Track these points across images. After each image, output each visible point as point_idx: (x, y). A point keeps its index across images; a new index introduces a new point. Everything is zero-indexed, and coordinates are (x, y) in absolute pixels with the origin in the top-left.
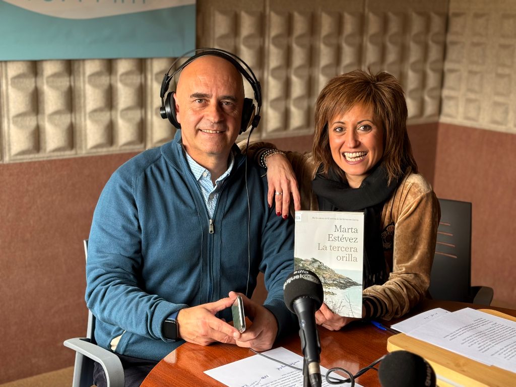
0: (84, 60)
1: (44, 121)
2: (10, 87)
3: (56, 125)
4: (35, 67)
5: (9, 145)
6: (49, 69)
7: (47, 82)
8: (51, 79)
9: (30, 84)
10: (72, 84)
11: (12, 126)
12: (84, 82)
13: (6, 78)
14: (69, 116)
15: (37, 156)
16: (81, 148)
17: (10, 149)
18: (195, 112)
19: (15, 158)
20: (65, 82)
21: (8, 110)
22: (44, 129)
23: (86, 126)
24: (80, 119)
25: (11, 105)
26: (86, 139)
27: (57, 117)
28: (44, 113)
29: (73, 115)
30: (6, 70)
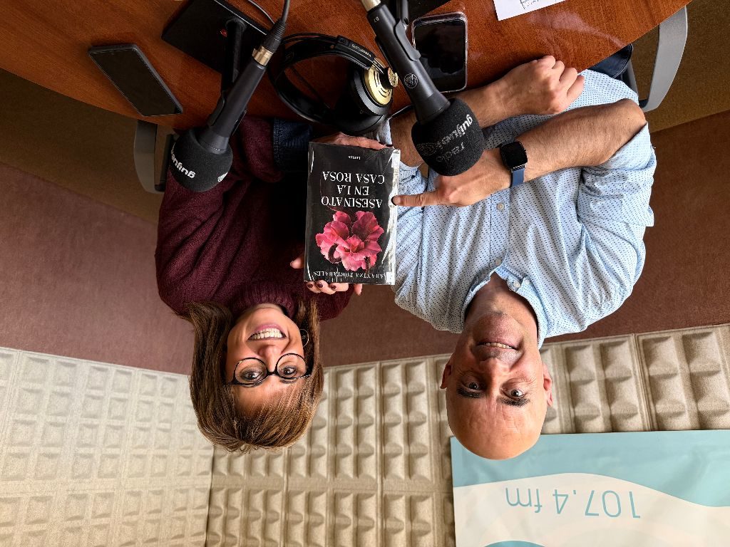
0: (562, 433)
1: (598, 373)
2: (638, 405)
3: (586, 370)
4: (614, 426)
5: (631, 351)
6: (598, 424)
7: (598, 411)
8: (595, 414)
9: (617, 409)
10: (572, 410)
11: (631, 369)
12: (560, 412)
13: (642, 414)
14: (573, 380)
15: (602, 342)
16: (557, 350)
17: (630, 346)
18: (523, 377)
19: (624, 339)
20: (580, 410)
21: (637, 383)
22: (596, 367)
23: (554, 371)
24: (560, 377)
25: (634, 387)
26: (553, 357)
27: (584, 378)
28: (599, 381)
29: (568, 380)
30: (643, 422)
